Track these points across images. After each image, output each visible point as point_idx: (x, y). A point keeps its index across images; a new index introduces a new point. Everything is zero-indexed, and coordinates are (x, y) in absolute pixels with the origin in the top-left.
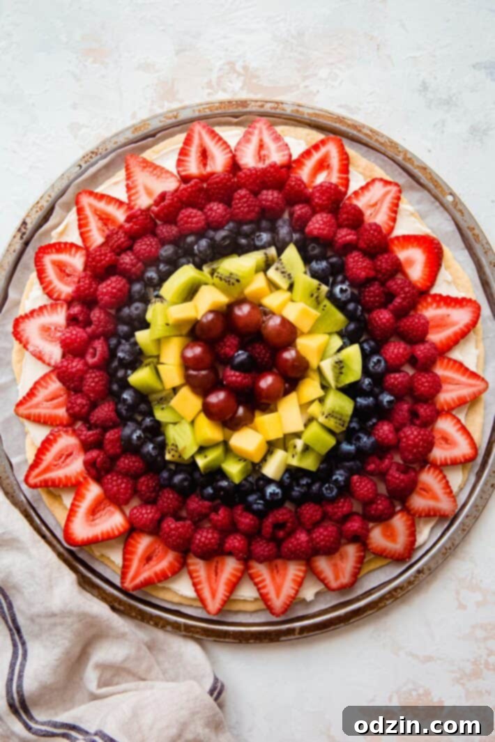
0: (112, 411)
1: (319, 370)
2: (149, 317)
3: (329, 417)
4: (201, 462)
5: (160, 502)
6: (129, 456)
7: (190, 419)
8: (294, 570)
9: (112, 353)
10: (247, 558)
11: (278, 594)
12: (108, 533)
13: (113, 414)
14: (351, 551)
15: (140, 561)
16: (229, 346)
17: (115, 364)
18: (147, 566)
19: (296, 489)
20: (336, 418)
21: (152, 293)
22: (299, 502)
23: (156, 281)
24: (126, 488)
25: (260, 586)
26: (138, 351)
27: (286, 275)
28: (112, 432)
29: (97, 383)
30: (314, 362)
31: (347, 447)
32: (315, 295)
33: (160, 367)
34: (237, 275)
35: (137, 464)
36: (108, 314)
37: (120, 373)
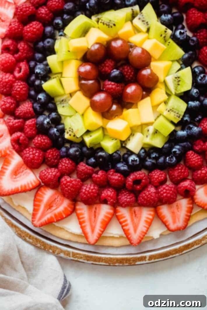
0: (30, 107)
1: (165, 82)
2: (57, 47)
3: (170, 111)
4: (88, 140)
5: (60, 166)
6: (40, 136)
7: (81, 113)
8: (146, 214)
9: (32, 71)
10: (115, 204)
11: (135, 231)
12: (25, 186)
13: (31, 109)
14: (184, 203)
15: (45, 207)
16: (108, 67)
17: (33, 78)
18: (49, 211)
19: (149, 160)
20: (175, 112)
21: (57, 33)
22: (150, 169)
23: (61, 26)
24: (39, 156)
25: (124, 224)
26: (48, 69)
27: (145, 22)
28: (30, 120)
29: (21, 89)
30: (161, 78)
31: (181, 133)
32: (163, 36)
33: (62, 79)
34: (114, 22)
35: (46, 140)
36: (29, 46)
37: (37, 82)
